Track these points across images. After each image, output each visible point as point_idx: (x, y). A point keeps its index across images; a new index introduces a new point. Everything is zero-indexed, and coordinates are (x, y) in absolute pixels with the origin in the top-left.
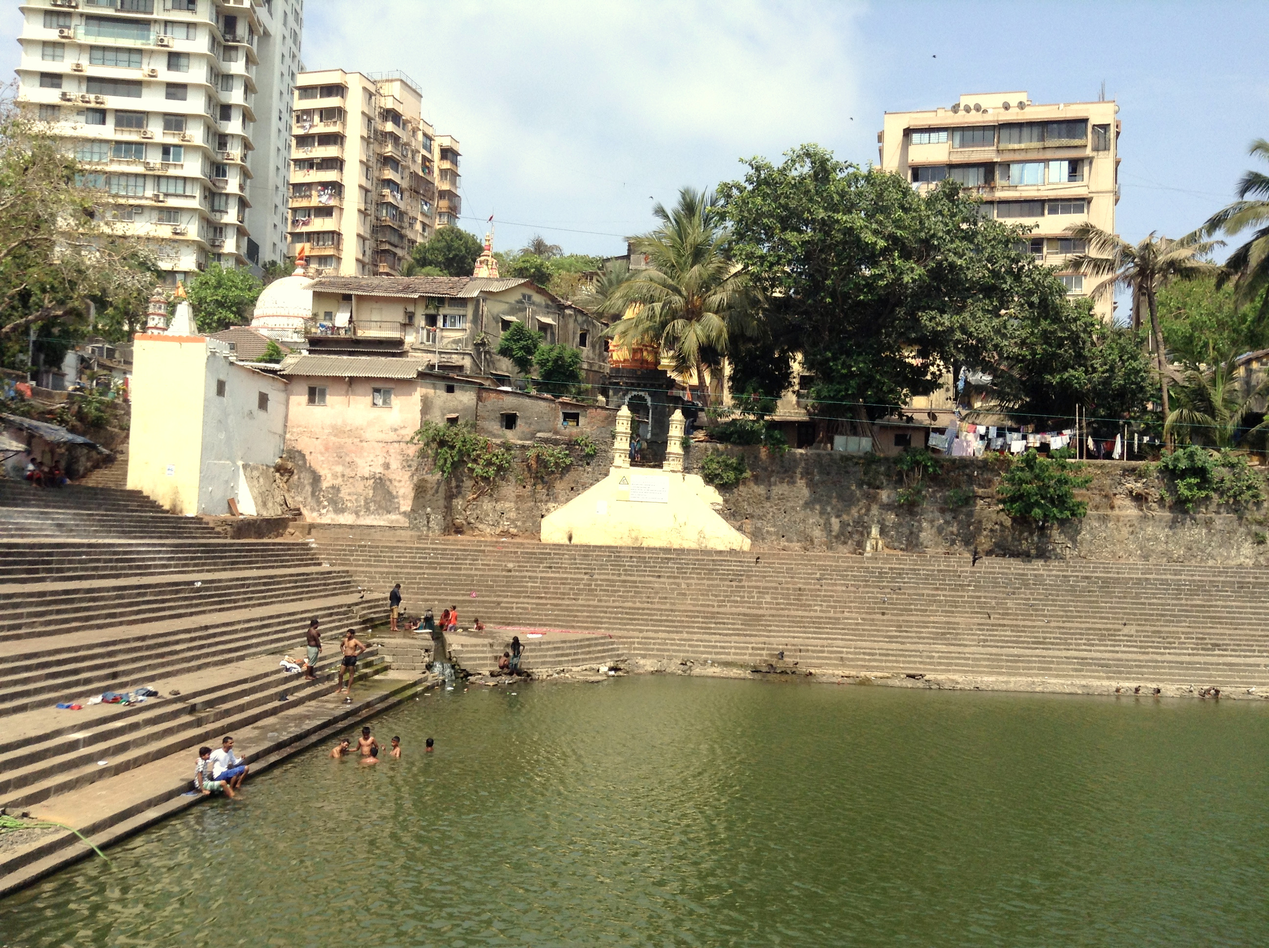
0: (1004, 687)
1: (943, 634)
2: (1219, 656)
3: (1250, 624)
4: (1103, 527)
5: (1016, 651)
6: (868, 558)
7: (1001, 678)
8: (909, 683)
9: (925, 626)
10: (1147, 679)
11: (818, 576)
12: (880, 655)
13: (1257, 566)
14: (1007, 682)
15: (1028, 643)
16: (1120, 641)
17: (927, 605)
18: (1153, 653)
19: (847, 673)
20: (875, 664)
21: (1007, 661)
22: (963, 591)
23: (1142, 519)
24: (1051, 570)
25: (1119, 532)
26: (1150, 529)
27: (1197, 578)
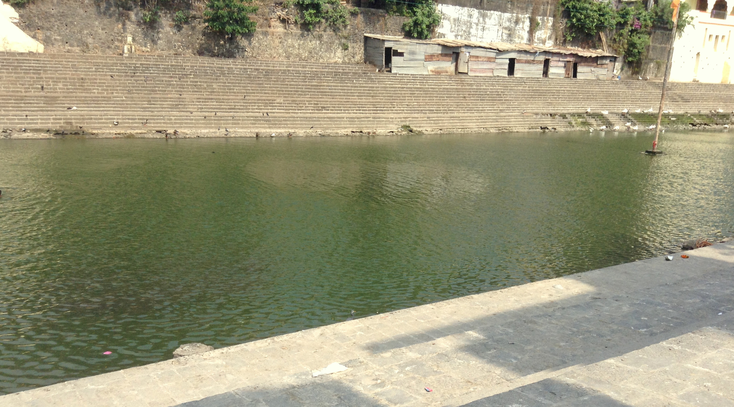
0: (214, 135)
1: (176, 105)
2: (325, 113)
3: (339, 96)
4: (265, 39)
5: (219, 114)
6: (126, 57)
7: (212, 130)
8: (158, 136)
9: (165, 99)
10: (289, 128)
11: (94, 69)
12: (139, 119)
13: (344, 63)
14: (215, 133)
15: (226, 109)
16: (275, 106)
17: (166, 87)
18: (292, 113)
19: (118, 132)
20: (136, 125)
21: (215, 120)
22: (187, 78)
23: (286, 34)
24: (237, 65)
25: (274, 42)
26: (290, 40)
27: (314, 70)
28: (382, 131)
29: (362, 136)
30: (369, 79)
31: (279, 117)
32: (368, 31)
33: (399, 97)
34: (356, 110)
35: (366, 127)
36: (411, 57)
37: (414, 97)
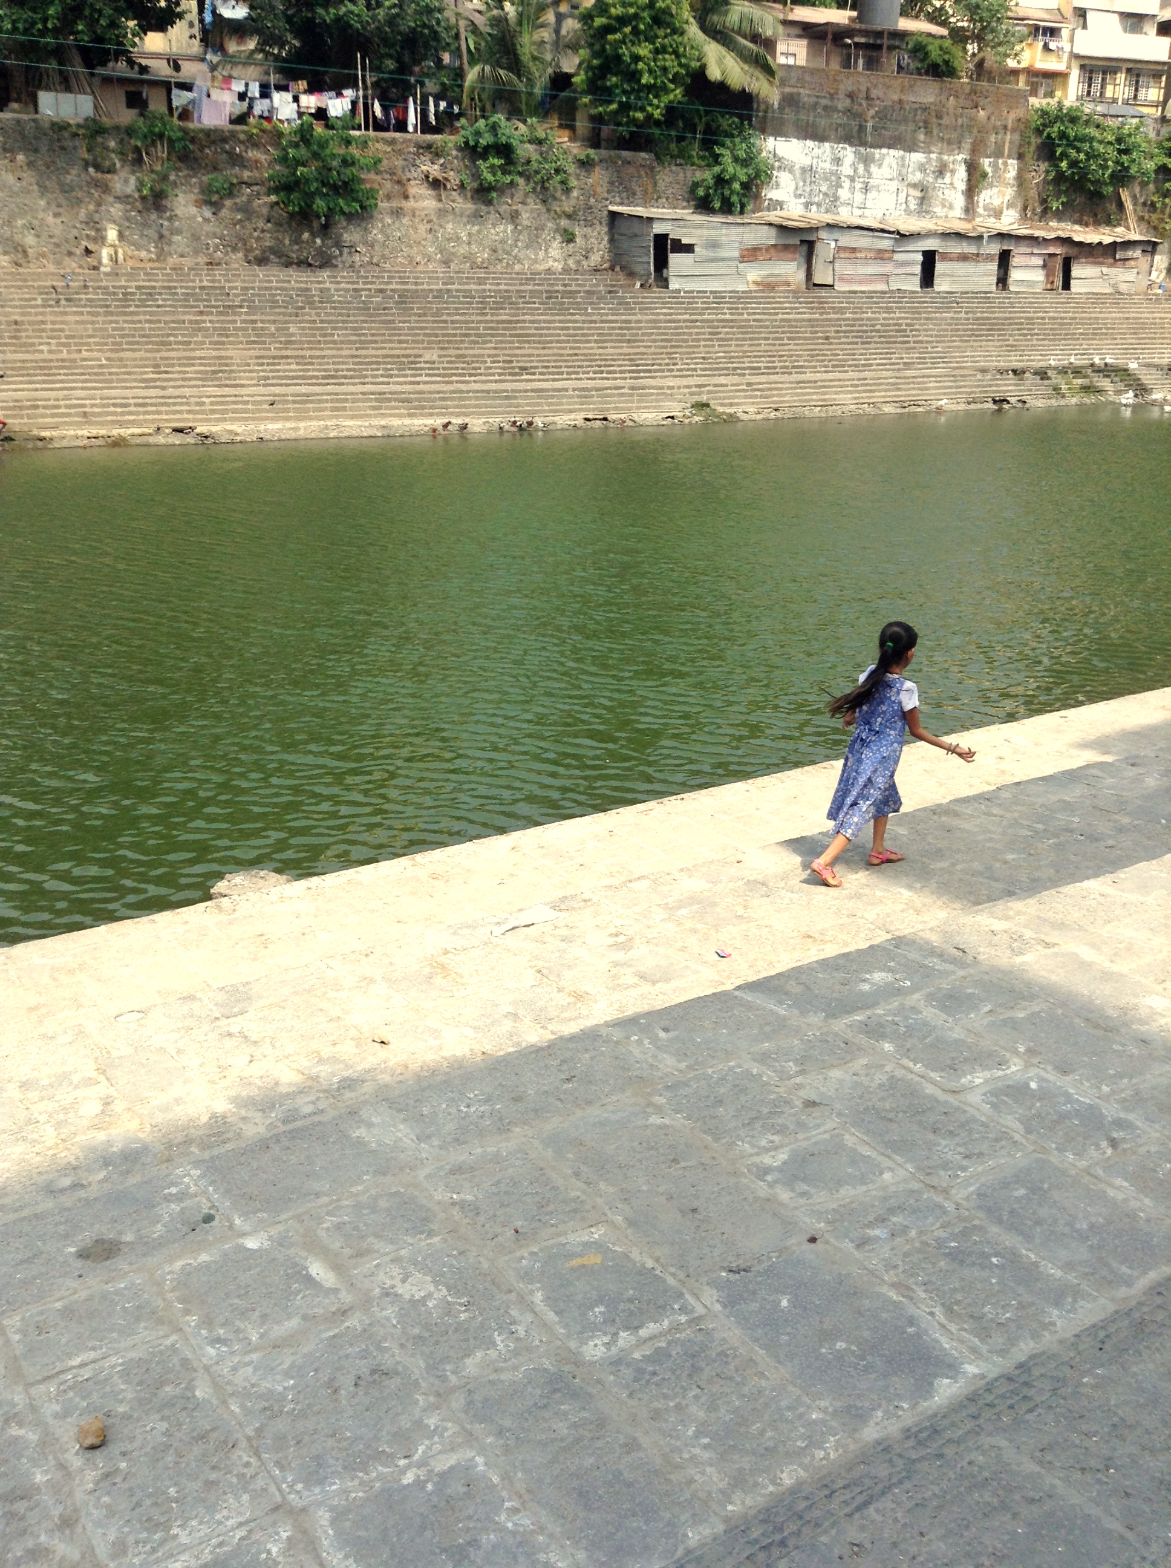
0: (292, 435)
1: (214, 372)
2: (527, 381)
3: (558, 342)
4: (397, 224)
5: (304, 389)
6: (106, 274)
7: (288, 425)
8: (177, 439)
9: (190, 361)
10: (452, 414)
11: (39, 302)
12: (136, 405)
13: (566, 270)
14: (295, 429)
15: (317, 377)
16: (421, 369)
17: (191, 336)
18: (457, 382)
19: (94, 433)
20: (132, 418)
21: (295, 402)
22: (235, 314)
23: (442, 213)
24: (339, 283)
25: (416, 229)
26: (450, 226)
27: (503, 287)
28: (650, 416)
29: (606, 427)
30: (620, 304)
31: (430, 392)
32: (618, 199)
33: (687, 341)
34: (595, 372)
35: (616, 408)
36: (711, 254)
37: (718, 340)
